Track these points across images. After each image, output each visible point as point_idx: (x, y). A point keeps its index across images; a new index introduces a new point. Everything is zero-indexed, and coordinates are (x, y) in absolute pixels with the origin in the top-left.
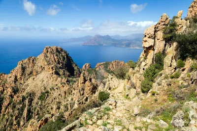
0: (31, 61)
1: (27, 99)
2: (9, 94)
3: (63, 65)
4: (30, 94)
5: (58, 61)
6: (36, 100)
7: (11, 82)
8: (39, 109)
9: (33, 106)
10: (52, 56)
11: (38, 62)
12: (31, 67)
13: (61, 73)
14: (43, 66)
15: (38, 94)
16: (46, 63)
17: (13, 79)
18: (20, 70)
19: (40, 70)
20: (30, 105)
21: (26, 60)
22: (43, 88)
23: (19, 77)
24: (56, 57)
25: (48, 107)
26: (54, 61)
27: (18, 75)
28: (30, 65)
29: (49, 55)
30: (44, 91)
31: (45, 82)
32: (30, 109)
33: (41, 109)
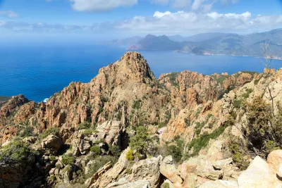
0: (113, 68)
2: (97, 102)
3: (144, 73)
5: (140, 69)
6: (130, 109)
7: (97, 91)
8: (136, 117)
9: (128, 115)
10: (134, 63)
11: (119, 70)
12: (114, 75)
13: (147, 82)
14: (127, 74)
15: (131, 103)
16: (130, 71)
17: (98, 87)
18: (104, 78)
19: (125, 78)
20: (126, 113)
21: (108, 67)
22: (134, 97)
23: (103, 85)
24: (137, 64)
25: (144, 115)
26: (136, 69)
28: (112, 73)
29: (130, 61)
30: (136, 100)
32: (126, 117)
33: (138, 116)
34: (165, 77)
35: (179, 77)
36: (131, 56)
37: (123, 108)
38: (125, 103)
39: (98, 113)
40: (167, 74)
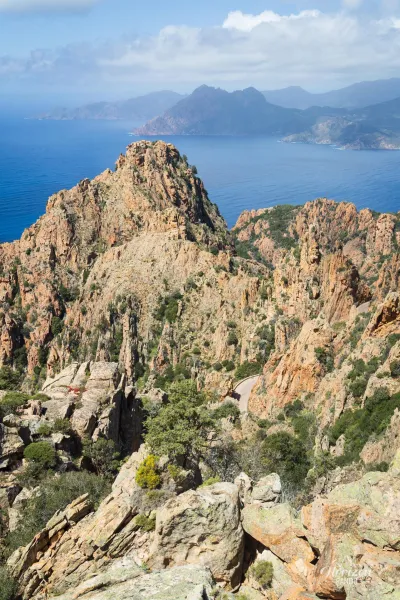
0: (91, 194)
1: (126, 316)
2: (44, 303)
3: (189, 209)
4: (130, 302)
5: (176, 195)
6: (147, 322)
7: (42, 267)
8: (168, 346)
9: (141, 340)
10: (158, 176)
11: (112, 198)
12: (94, 217)
13: (199, 238)
14: (137, 213)
15: (151, 304)
16: (146, 203)
17: (44, 254)
18: (63, 225)
19: (129, 226)
20: (134, 334)
21: (74, 190)
22: (158, 283)
23: (61, 249)
24: (168, 182)
25: (192, 339)
26: (165, 196)
27: (59, 243)
28: (89, 211)
29: (146, 172)
30: (165, 294)
31: (161, 265)
32: (136, 347)
33: (173, 345)
34: (254, 220)
35: (300, 219)
36: (146, 156)
37: (125, 320)
38: (132, 303)
39: (49, 337)
40: (261, 212)
